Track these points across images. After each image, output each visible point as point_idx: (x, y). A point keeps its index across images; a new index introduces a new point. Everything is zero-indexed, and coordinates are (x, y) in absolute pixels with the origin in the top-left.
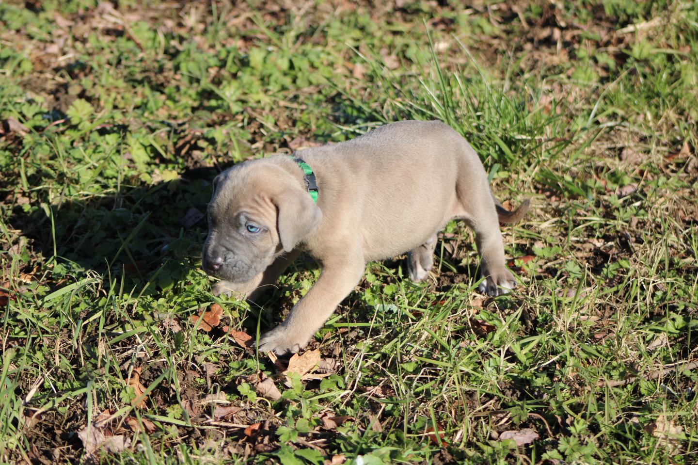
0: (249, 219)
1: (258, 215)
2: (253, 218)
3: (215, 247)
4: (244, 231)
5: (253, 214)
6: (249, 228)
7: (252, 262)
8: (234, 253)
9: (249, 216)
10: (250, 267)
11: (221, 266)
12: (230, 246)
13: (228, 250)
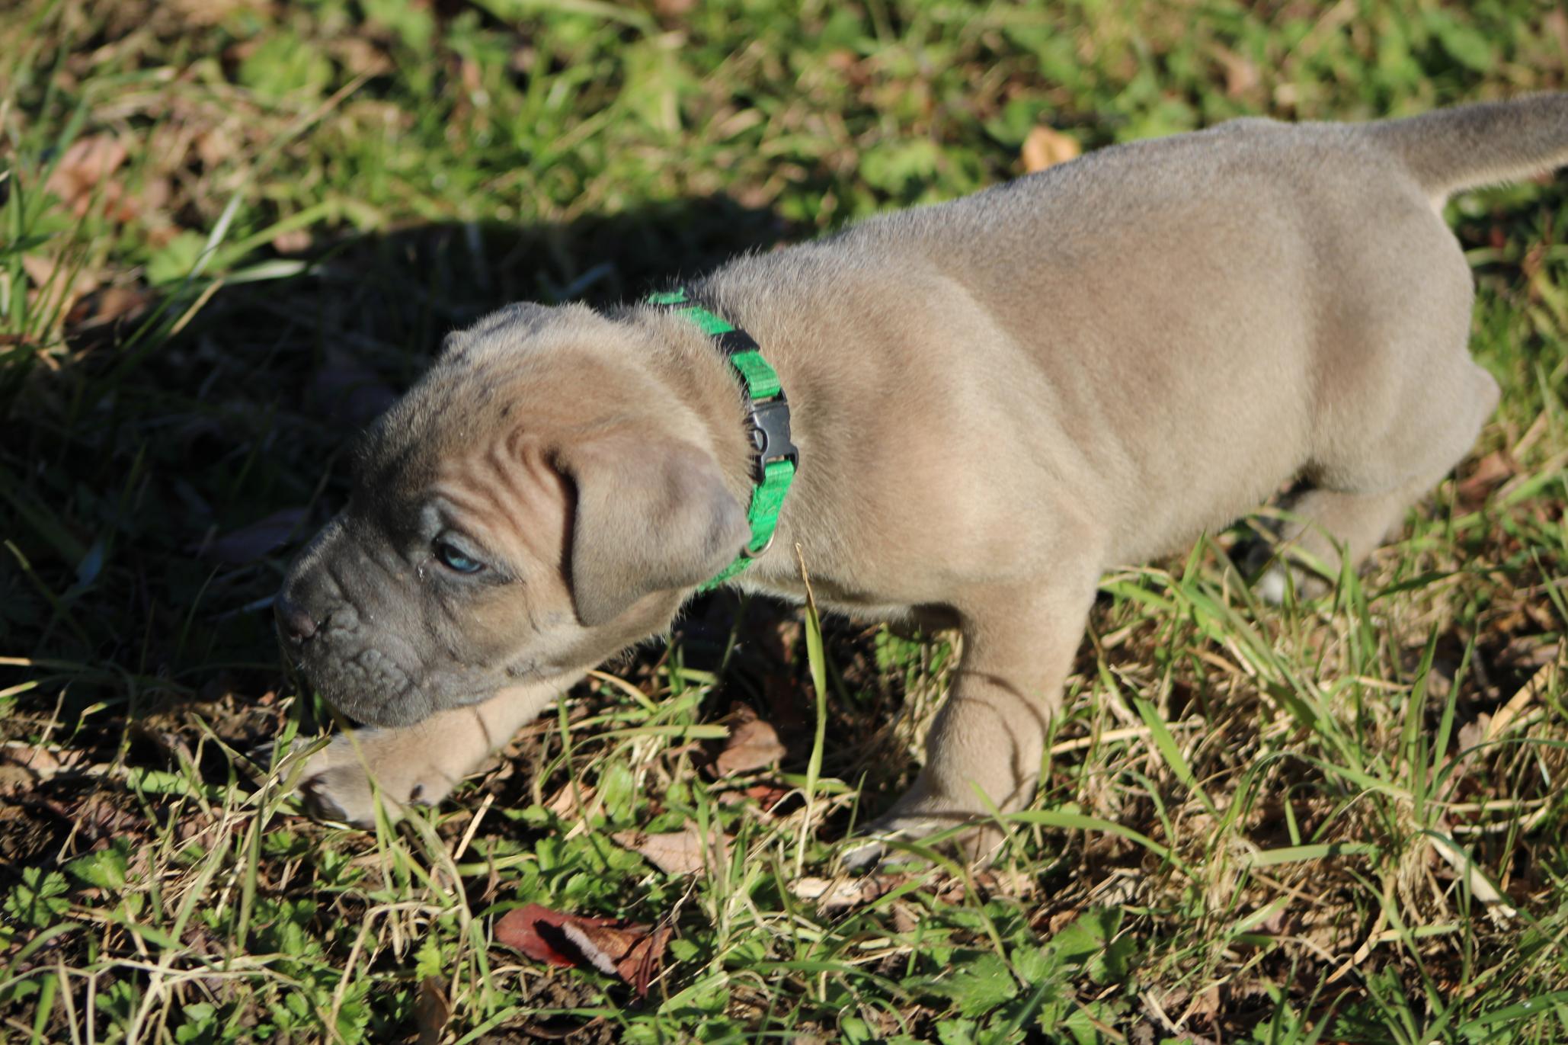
0: (450, 524)
1: (484, 517)
2: (468, 521)
3: (314, 573)
4: (420, 555)
5: (473, 511)
6: (443, 552)
7: (429, 666)
8: (362, 615)
9: (454, 511)
10: (412, 684)
11: (308, 640)
12: (357, 589)
13: (346, 596)
